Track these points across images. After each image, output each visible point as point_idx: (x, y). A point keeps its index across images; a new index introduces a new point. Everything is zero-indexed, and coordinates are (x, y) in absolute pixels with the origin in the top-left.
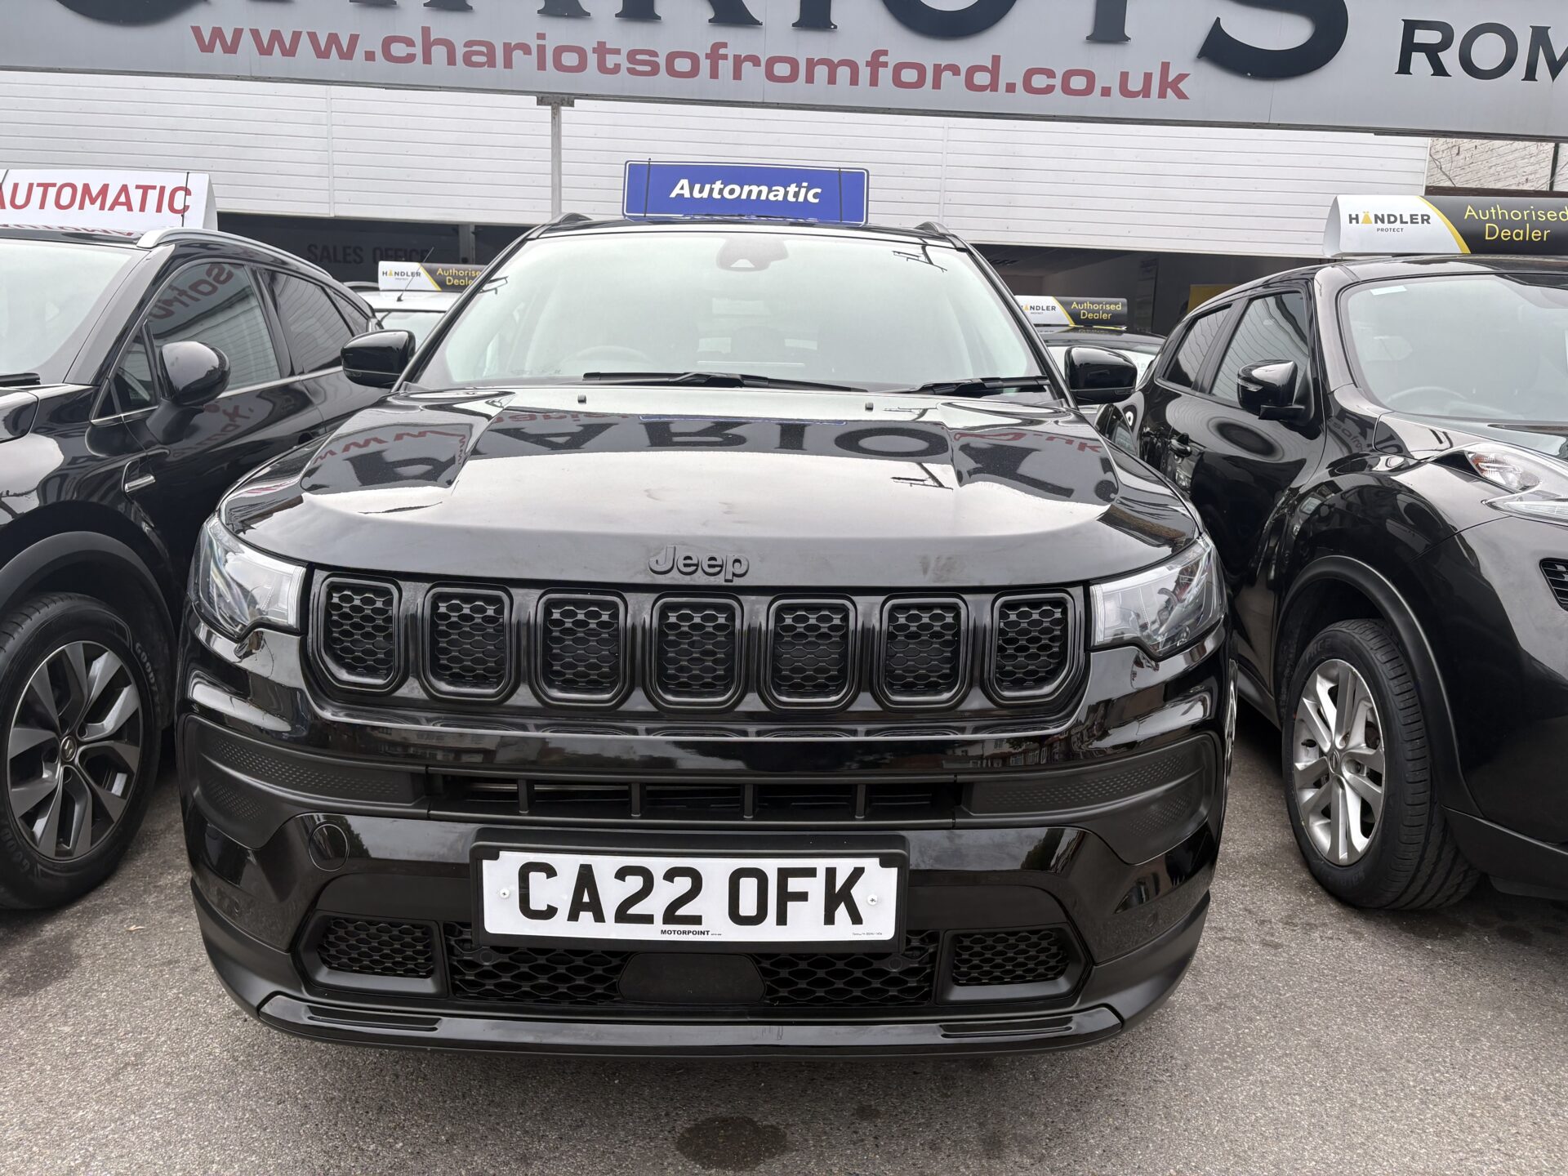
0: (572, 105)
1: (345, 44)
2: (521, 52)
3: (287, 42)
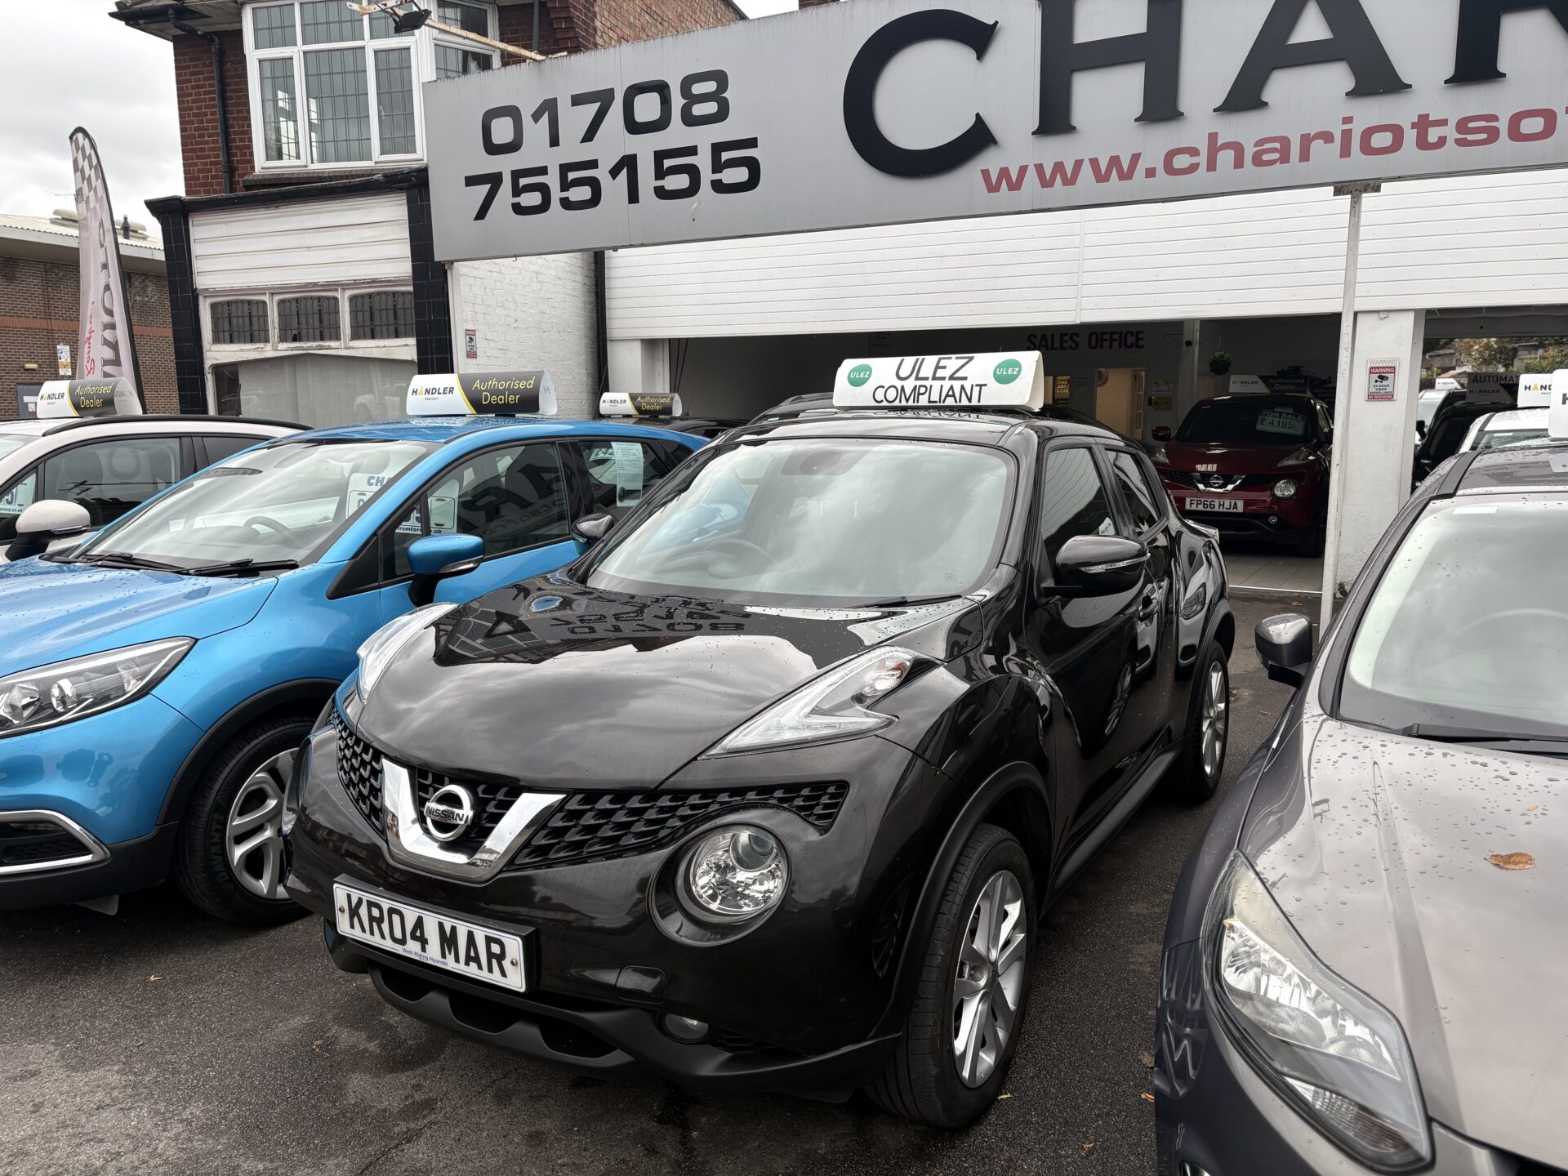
0: (1377, 189)
1: (1125, 166)
2: (1322, 141)
3: (1069, 172)
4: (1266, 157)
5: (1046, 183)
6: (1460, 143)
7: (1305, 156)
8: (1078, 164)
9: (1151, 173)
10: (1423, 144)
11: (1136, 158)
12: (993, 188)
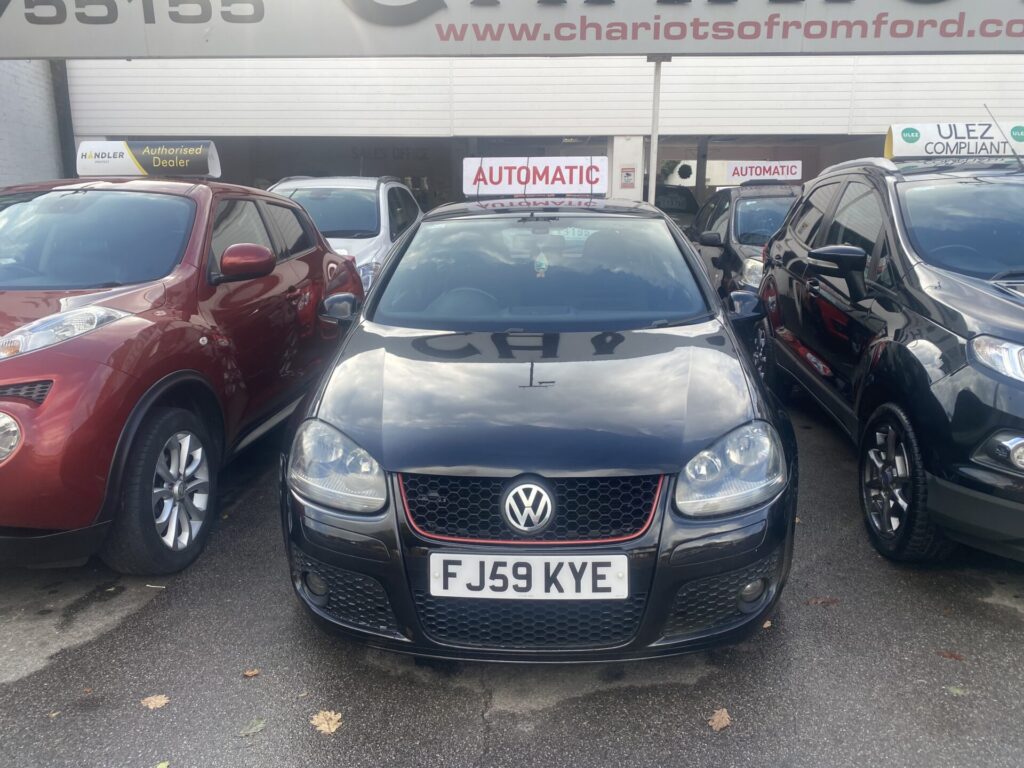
0: (669, 60)
1: (531, 30)
2: (644, 28)
3: (495, 32)
4: (614, 34)
5: (481, 38)
6: (715, 37)
7: (635, 36)
8: (501, 27)
9: (547, 37)
10: (696, 36)
11: (537, 27)
12: (444, 38)
